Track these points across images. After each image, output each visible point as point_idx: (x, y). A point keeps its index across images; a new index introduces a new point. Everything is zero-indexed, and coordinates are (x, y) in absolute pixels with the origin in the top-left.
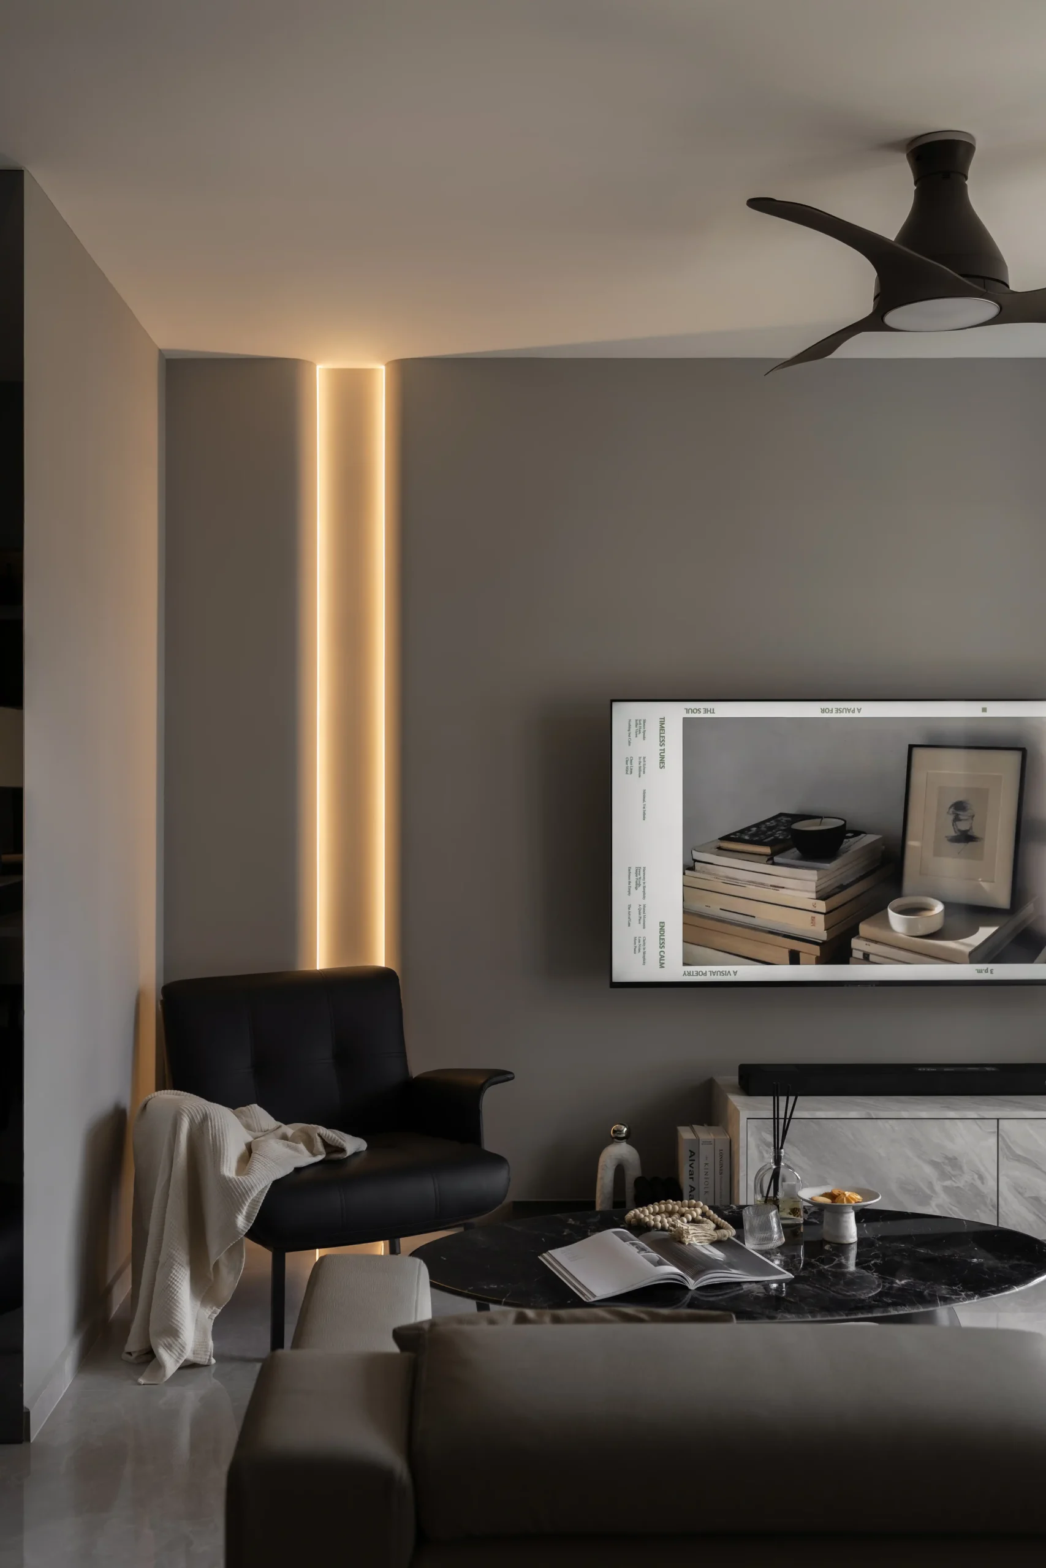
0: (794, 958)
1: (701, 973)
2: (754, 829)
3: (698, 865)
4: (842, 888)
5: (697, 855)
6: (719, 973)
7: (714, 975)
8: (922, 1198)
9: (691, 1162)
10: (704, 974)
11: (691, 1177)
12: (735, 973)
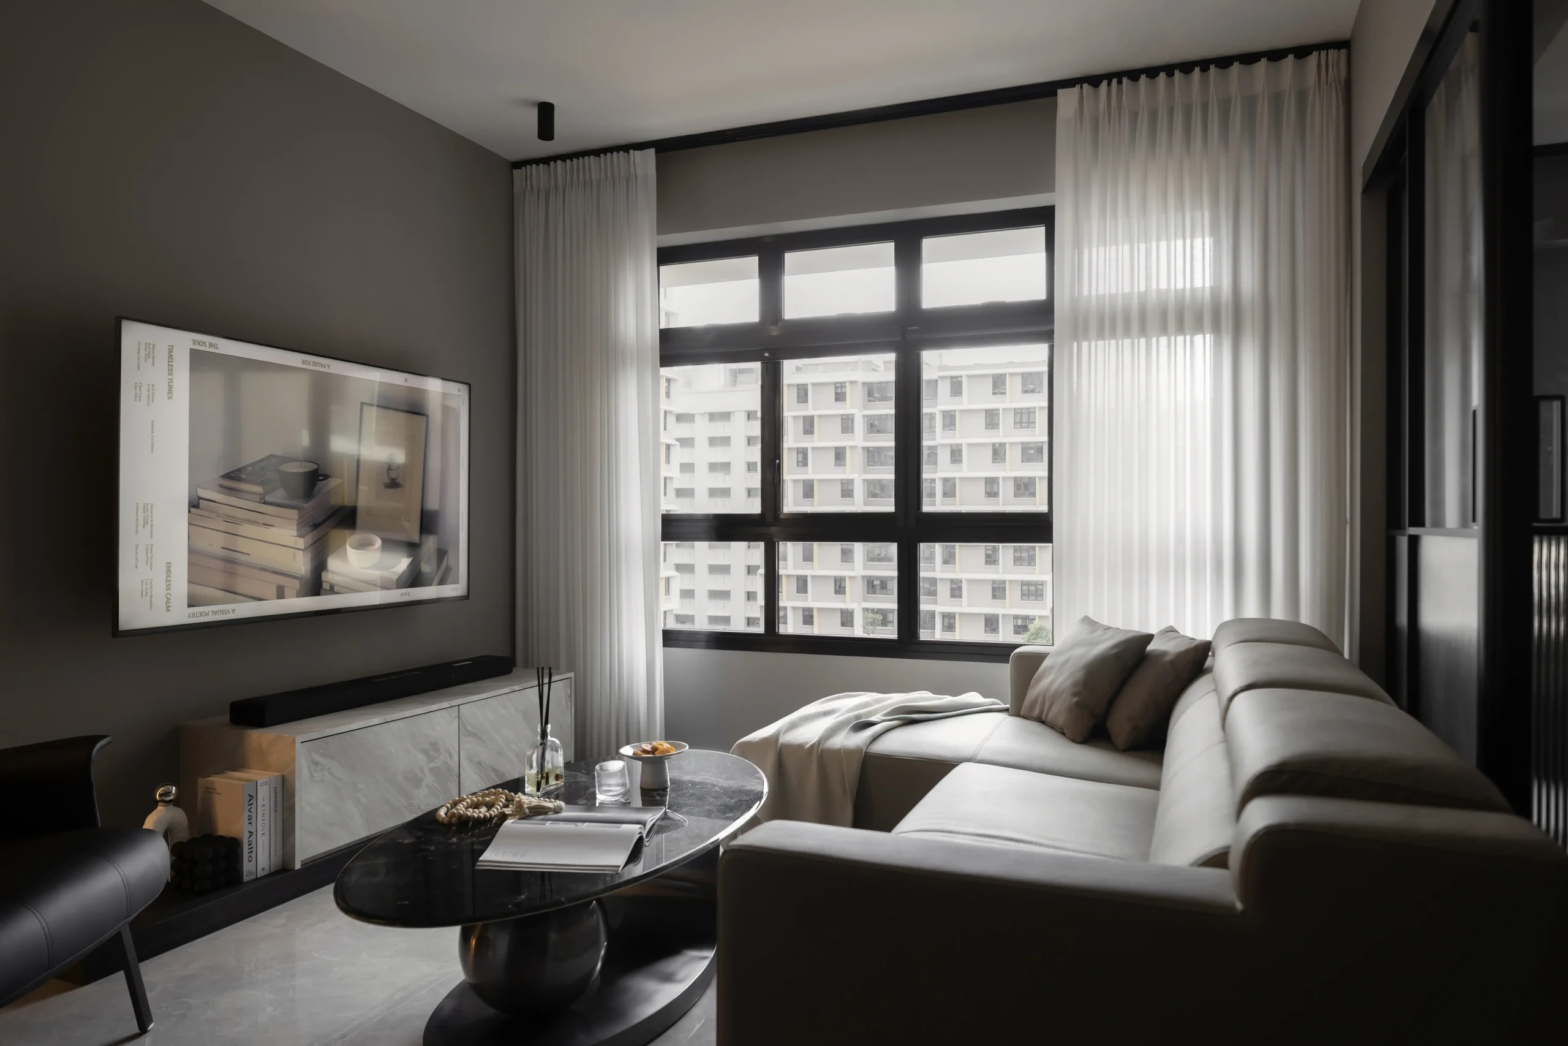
0: (281, 594)
1: (204, 614)
2: (249, 469)
3: (202, 503)
4: (315, 526)
5: (201, 493)
6: (219, 612)
7: (215, 614)
8: (417, 782)
9: (250, 806)
10: (207, 614)
11: (250, 821)
12: (233, 611)
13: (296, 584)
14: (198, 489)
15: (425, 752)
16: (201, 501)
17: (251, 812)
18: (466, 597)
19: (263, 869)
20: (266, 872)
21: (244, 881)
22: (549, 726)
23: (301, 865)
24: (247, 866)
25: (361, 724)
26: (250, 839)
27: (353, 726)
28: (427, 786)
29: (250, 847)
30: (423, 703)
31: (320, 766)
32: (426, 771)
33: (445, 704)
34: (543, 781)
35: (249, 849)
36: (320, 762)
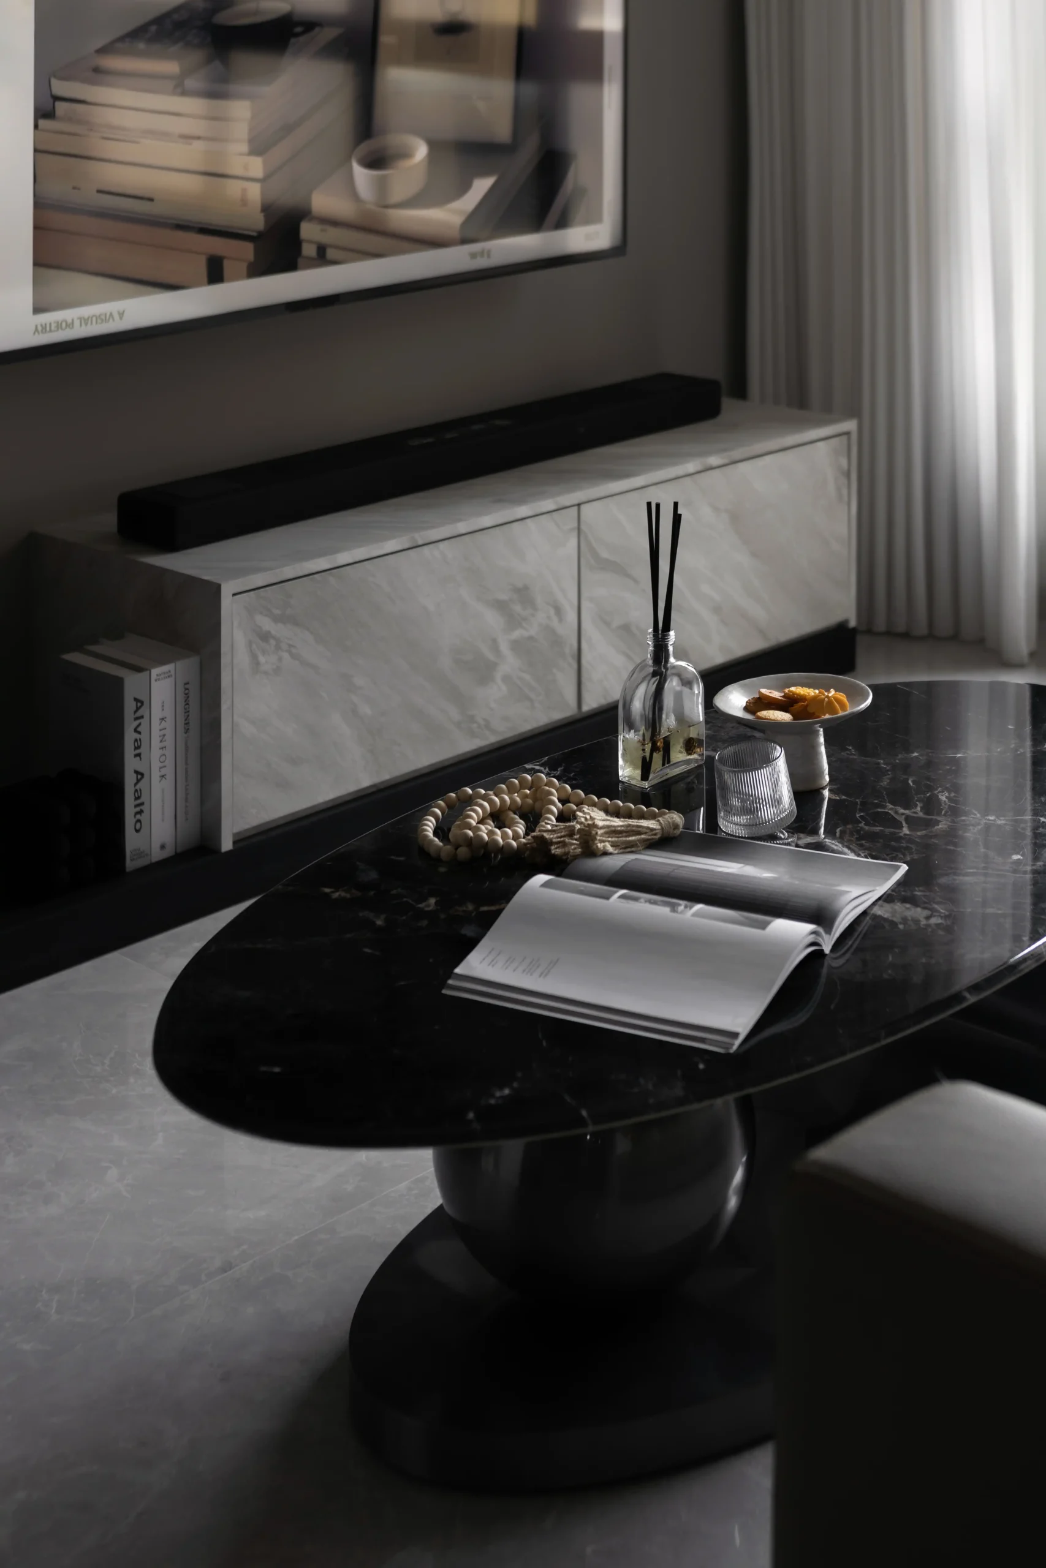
0: (215, 273)
1: (64, 325)
2: (153, 28)
3: (61, 108)
4: (288, 129)
5: (60, 87)
6: (94, 319)
7: (86, 324)
8: (483, 671)
9: (137, 722)
10: (70, 325)
11: (138, 751)
12: (121, 315)
13: (247, 250)
14: (55, 82)
15: (501, 606)
16: (58, 104)
17: (139, 733)
18: (618, 251)
19: (163, 847)
20: (168, 853)
21: (128, 870)
22: (672, 633)
23: (234, 843)
24: (132, 841)
25: (360, 553)
26: (138, 787)
27: (343, 558)
28: (506, 679)
29: (138, 802)
30: (501, 500)
31: (273, 642)
32: (504, 647)
33: (548, 504)
34: (658, 757)
35: (136, 806)
36: (273, 632)
